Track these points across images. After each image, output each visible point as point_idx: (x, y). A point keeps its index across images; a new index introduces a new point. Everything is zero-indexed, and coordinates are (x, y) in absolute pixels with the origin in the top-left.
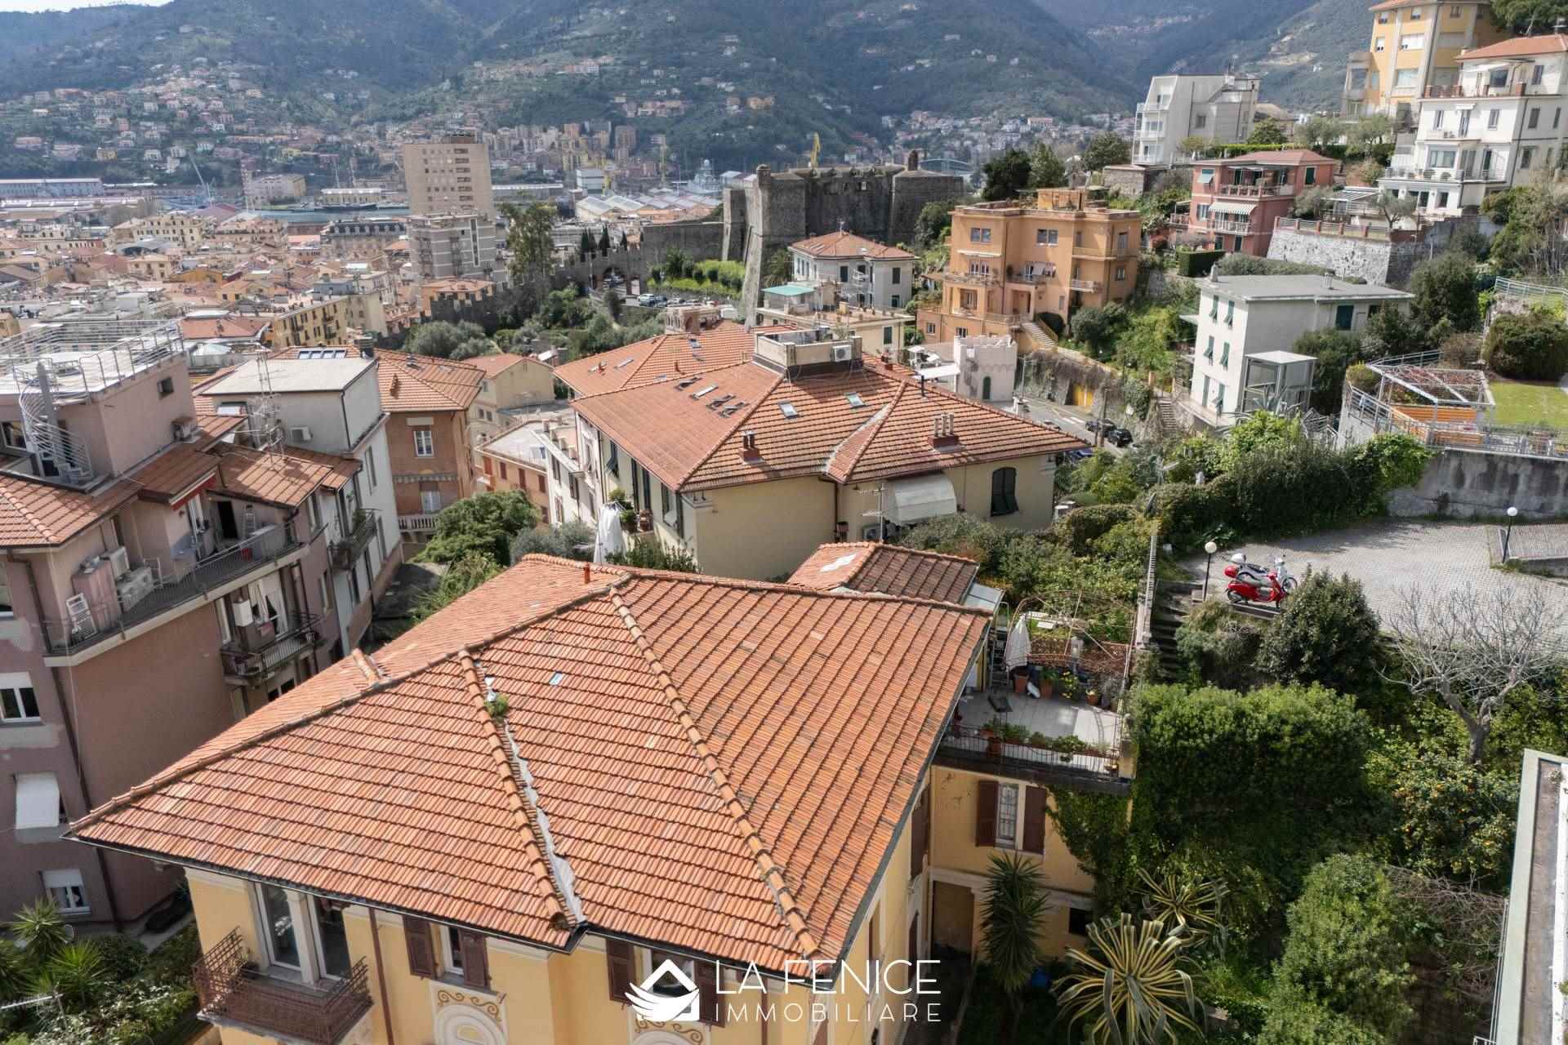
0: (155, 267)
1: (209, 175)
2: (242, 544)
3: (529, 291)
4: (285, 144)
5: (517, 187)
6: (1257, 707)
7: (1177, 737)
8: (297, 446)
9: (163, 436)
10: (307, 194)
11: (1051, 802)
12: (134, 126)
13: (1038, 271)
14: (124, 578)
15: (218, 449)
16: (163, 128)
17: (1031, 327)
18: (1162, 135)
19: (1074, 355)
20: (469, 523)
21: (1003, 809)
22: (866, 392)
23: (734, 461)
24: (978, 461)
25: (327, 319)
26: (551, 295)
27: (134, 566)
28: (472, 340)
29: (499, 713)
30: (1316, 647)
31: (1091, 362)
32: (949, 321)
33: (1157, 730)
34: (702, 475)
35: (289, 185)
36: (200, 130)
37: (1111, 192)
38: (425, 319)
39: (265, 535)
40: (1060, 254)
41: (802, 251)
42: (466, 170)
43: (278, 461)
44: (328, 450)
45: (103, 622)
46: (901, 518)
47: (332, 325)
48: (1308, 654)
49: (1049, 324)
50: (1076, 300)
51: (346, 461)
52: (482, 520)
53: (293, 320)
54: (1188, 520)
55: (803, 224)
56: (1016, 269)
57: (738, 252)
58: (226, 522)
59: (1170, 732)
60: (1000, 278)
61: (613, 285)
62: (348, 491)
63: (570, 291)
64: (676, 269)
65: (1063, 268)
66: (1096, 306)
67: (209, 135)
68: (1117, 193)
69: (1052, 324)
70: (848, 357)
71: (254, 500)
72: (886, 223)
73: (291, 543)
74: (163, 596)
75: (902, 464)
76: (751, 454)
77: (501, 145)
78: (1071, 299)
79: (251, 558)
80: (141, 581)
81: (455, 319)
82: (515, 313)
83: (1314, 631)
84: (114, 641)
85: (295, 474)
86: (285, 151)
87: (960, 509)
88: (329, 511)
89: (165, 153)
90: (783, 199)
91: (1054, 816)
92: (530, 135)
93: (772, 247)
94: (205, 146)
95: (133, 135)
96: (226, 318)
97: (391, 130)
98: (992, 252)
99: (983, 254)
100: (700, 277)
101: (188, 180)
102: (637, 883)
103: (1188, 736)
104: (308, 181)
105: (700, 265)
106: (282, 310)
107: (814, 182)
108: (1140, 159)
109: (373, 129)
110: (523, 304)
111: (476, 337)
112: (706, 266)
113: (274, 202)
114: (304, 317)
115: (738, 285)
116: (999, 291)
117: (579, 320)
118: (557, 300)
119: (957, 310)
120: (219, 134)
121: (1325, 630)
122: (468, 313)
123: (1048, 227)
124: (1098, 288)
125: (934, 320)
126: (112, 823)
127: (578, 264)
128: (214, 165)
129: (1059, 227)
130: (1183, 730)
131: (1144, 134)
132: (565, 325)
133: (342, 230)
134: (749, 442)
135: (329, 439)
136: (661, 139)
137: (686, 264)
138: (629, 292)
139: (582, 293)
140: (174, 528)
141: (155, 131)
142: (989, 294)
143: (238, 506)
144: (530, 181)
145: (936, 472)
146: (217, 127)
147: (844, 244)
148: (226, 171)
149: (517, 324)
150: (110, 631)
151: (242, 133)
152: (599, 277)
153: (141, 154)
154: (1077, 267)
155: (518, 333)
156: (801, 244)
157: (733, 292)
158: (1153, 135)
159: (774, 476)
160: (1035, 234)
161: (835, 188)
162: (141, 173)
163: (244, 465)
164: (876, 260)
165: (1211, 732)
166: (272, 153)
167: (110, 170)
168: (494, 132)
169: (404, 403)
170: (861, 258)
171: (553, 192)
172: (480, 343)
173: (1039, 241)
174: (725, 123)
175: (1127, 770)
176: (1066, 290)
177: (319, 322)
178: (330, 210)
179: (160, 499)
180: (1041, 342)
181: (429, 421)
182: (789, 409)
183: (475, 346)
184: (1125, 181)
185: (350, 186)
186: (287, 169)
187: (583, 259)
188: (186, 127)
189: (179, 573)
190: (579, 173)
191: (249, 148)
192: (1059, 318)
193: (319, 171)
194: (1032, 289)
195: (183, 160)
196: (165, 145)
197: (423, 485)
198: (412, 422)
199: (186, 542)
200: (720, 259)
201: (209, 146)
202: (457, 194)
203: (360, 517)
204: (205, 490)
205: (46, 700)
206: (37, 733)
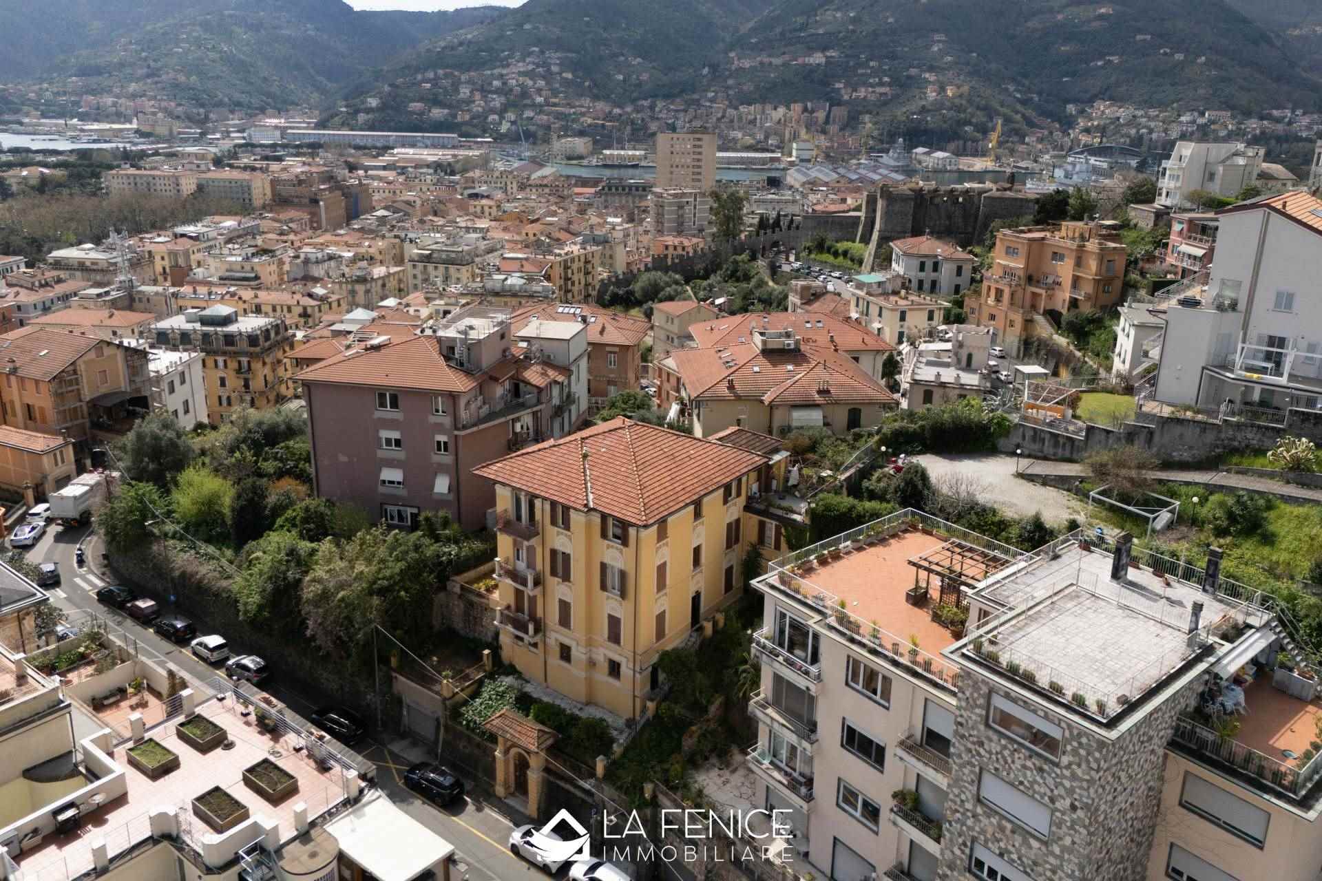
0: (486, 209)
1: (530, 136)
2: (521, 400)
3: (716, 254)
4: (583, 114)
5: (745, 155)
7: (824, 510)
8: (547, 362)
9: (498, 355)
10: (592, 154)
11: (783, 530)
12: (484, 97)
13: (1050, 280)
14: (480, 408)
15: (517, 361)
16: (503, 99)
17: (1040, 319)
18: (1179, 184)
19: (1061, 341)
20: (619, 404)
21: (768, 533)
22: (797, 364)
23: (723, 390)
24: (837, 403)
25: (587, 262)
26: (731, 260)
27: (484, 403)
28: (674, 286)
29: (585, 456)
31: (1072, 347)
32: (984, 308)
34: (706, 394)
35: (580, 144)
36: (528, 102)
37: (1132, 223)
38: (647, 269)
39: (530, 398)
40: (1065, 270)
41: (897, 247)
42: (700, 153)
43: (538, 368)
44: (561, 364)
45: (473, 421)
46: (794, 424)
47: (589, 266)
49: (1053, 318)
50: (1074, 303)
51: (566, 370)
52: (625, 403)
53: (566, 261)
54: (901, 439)
55: (909, 225)
56: (1035, 278)
57: (866, 240)
58: (516, 391)
60: (1023, 283)
61: (779, 252)
62: (566, 383)
63: (745, 256)
64: (821, 247)
65: (1067, 281)
66: (1086, 309)
67: (534, 106)
68: (1136, 225)
69: (1054, 317)
70: (792, 347)
71: (527, 383)
72: (974, 229)
73: (539, 402)
74: (491, 416)
75: (798, 400)
76: (731, 387)
77: (740, 119)
78: (1070, 302)
79: (523, 406)
80: (485, 409)
81: (666, 270)
82: (706, 270)
84: (475, 429)
85: (544, 374)
86: (582, 119)
87: (826, 424)
88: (556, 391)
89: (502, 118)
90: (897, 207)
91: (784, 536)
92: (763, 112)
93: (885, 239)
94: (528, 113)
95: (482, 103)
96: (526, 259)
97: (660, 104)
98: (1018, 264)
99: (1012, 265)
100: (836, 254)
101: (514, 138)
102: (610, 502)
104: (595, 142)
105: (839, 245)
106: (560, 255)
107: (922, 196)
108: (1161, 201)
109: (646, 103)
110: (712, 262)
111: (677, 283)
112: (841, 246)
113: (569, 158)
114: (573, 260)
115: (861, 262)
116: (1020, 291)
117: (747, 278)
118: (736, 262)
119: (991, 301)
120: (541, 105)
122: (674, 268)
123: (1060, 251)
124: (1088, 297)
125: (975, 305)
126: (480, 471)
127: (754, 238)
128: (532, 128)
129: (1066, 253)
130: (828, 508)
131: (1165, 183)
132: (738, 280)
133: (610, 189)
134: (730, 382)
135: (561, 360)
136: (867, 118)
137: (828, 243)
138: (787, 259)
139: (753, 258)
140: (499, 391)
141: (497, 101)
142: (1012, 295)
143: (522, 385)
144: (757, 150)
145: (816, 406)
146: (539, 100)
147: (928, 245)
148: (540, 133)
149: (706, 277)
150: (475, 425)
151: (555, 105)
152: (767, 247)
153: (486, 118)
154: (1076, 281)
155: (705, 283)
156: (898, 242)
157: (856, 266)
158: (1172, 185)
159: (739, 398)
160: (1050, 255)
161: (937, 200)
162: (484, 131)
163: (526, 368)
164: (946, 259)
166: (573, 121)
167: (464, 129)
168: (736, 108)
169: (606, 339)
170: (936, 256)
171: (773, 160)
172: (679, 288)
173: (1053, 259)
174: (923, 107)
176: (1067, 296)
177: (582, 264)
178: (605, 166)
179: (496, 380)
180: (1044, 329)
181: (617, 349)
182: (757, 369)
183: (676, 290)
184: (1142, 216)
185: (623, 148)
186: (581, 133)
187: (758, 235)
188: (517, 100)
189: (498, 408)
190: (795, 145)
191: (559, 116)
192: (1061, 314)
193: (602, 136)
194: (1043, 292)
195: (513, 123)
196: (502, 112)
197: (610, 382)
198: (608, 349)
199: (502, 397)
200: (854, 241)
201: (531, 114)
202: (691, 170)
203: (569, 395)
204: (512, 378)
205: (451, 447)
206: (446, 458)
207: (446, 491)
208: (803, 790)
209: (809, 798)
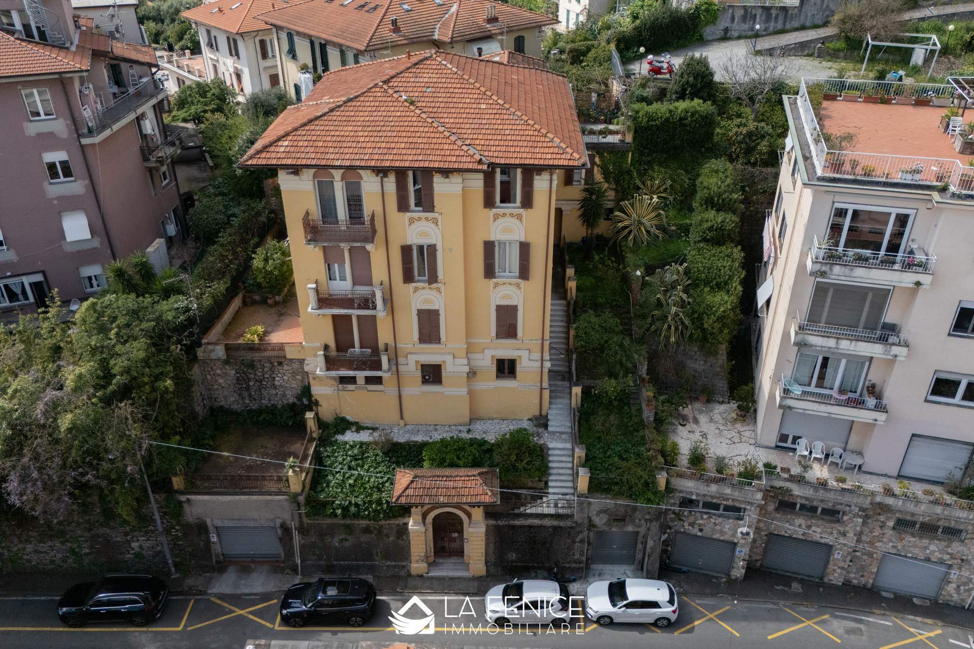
2: (130, 89)
6: (676, 108)
7: (648, 121)
11: (597, 160)
23: (388, 33)
30: (692, 86)
33: (640, 119)
43: (123, 45)
48: (689, 89)
59: (645, 120)
76: (396, 30)
83: (691, 79)
91: (598, 166)
102: (503, 149)
103: (653, 120)
121: (695, 78)
126: (259, 158)
130: (650, 118)
140: (106, 74)
143: (124, 66)
165: (661, 118)
175: (629, 138)
199: (109, 86)
205: (77, 167)
206: (76, 187)
207: (87, 235)
208: (871, 402)
209: (880, 407)
